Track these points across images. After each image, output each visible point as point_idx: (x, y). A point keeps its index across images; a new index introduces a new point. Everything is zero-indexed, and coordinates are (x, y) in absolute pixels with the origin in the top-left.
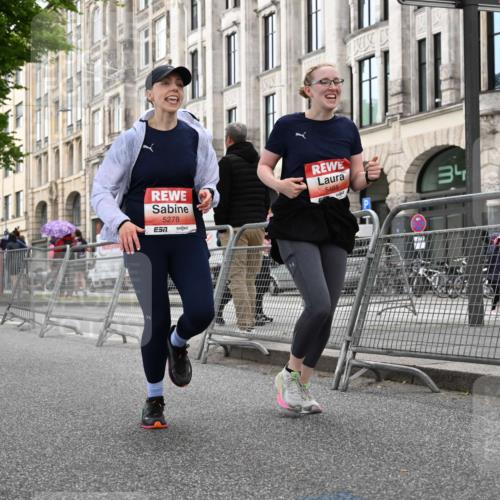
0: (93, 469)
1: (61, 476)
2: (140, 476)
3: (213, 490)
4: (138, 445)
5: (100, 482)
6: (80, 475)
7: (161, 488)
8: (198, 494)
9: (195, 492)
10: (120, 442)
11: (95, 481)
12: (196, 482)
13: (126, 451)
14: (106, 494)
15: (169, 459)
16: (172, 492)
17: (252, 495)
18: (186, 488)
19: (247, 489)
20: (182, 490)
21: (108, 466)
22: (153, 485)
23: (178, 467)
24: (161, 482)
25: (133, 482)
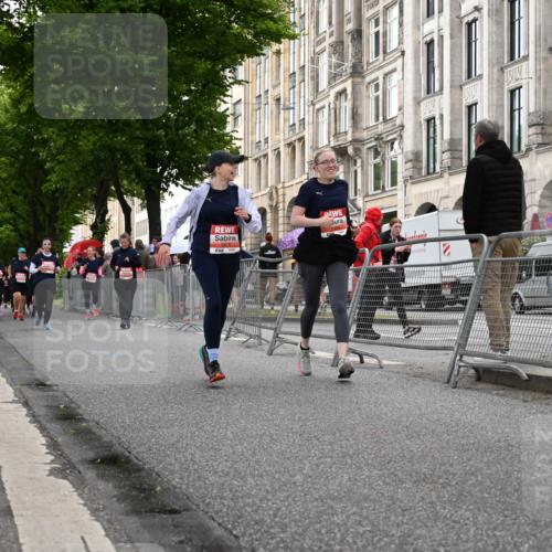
0: (350, 500)
1: (317, 507)
2: (403, 511)
3: (488, 529)
4: (396, 475)
5: (361, 515)
6: (338, 507)
7: (429, 524)
8: (472, 532)
9: (469, 531)
10: (375, 472)
11: (354, 513)
12: (468, 519)
13: (384, 481)
14: (369, 529)
15: (433, 493)
16: (442, 529)
17: (535, 535)
18: (457, 526)
19: (528, 529)
20: (453, 528)
21: (366, 498)
22: (420, 521)
23: (445, 502)
24: (428, 518)
25: (396, 517)
